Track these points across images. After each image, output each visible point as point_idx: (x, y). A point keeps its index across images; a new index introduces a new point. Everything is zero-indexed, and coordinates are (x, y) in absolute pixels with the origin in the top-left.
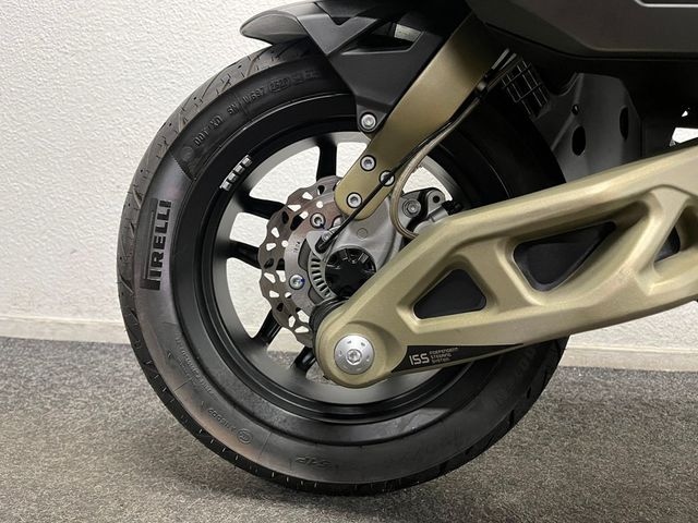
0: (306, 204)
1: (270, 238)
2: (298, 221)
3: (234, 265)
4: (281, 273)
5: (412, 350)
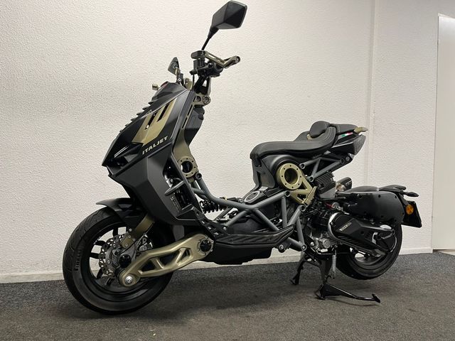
0: (111, 242)
1: (102, 252)
2: (109, 246)
3: (91, 259)
4: (104, 260)
5: (141, 278)
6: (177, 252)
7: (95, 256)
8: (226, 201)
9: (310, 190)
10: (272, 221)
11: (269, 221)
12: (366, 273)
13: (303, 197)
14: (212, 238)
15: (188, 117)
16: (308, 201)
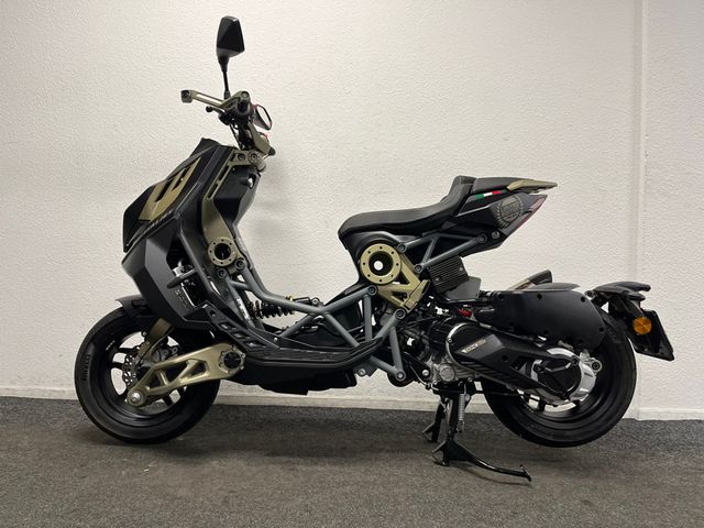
1: (126, 362)
4: (129, 373)
6: (183, 365)
7: (118, 365)
8: (291, 303)
9: (415, 286)
10: (353, 334)
11: (346, 333)
12: (549, 434)
13: (401, 296)
14: (244, 351)
15: (220, 183)
16: (411, 302)
